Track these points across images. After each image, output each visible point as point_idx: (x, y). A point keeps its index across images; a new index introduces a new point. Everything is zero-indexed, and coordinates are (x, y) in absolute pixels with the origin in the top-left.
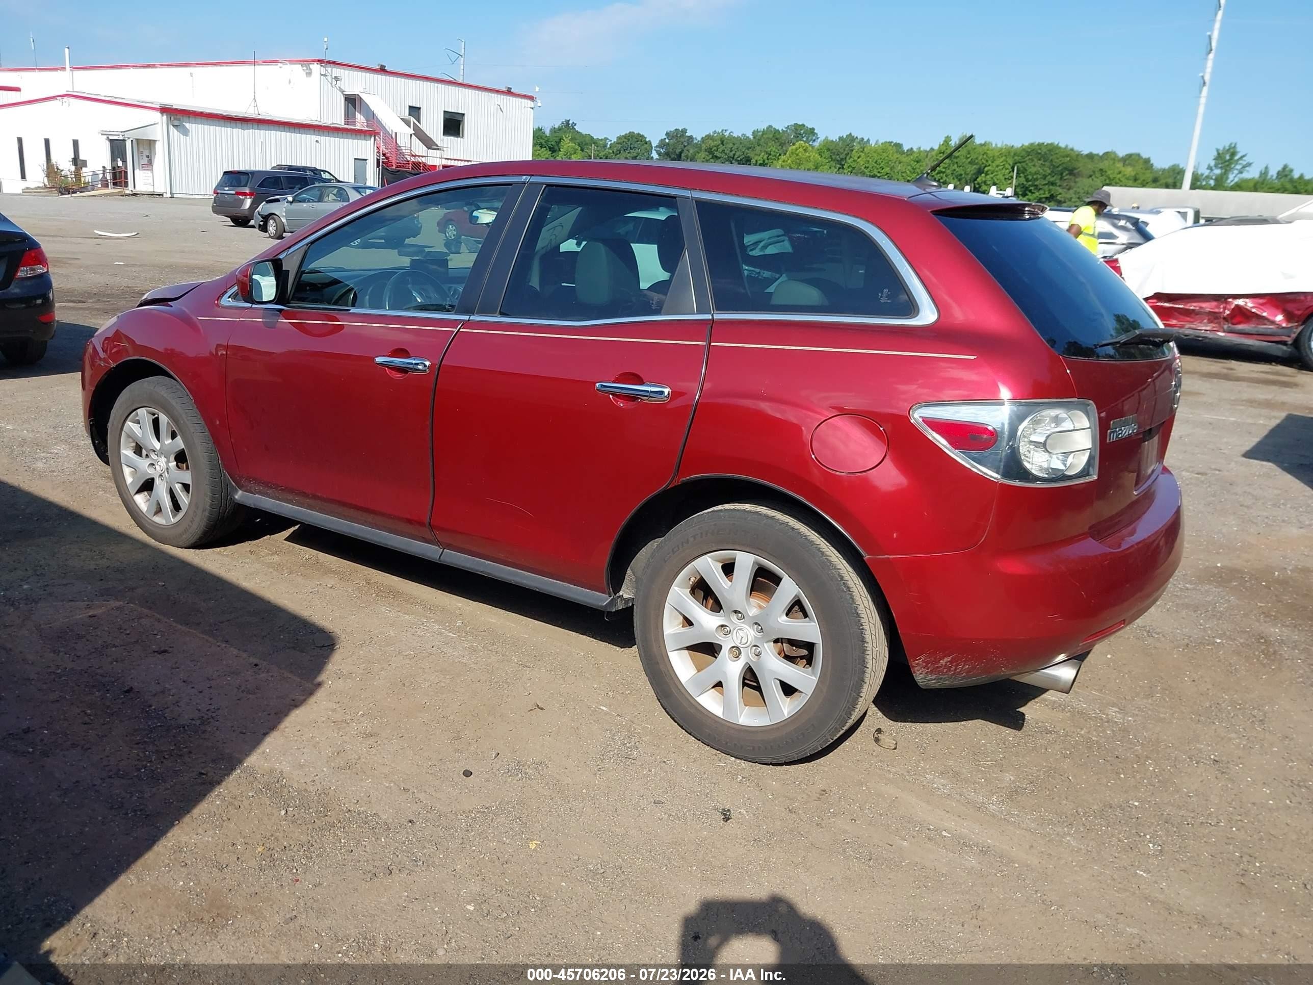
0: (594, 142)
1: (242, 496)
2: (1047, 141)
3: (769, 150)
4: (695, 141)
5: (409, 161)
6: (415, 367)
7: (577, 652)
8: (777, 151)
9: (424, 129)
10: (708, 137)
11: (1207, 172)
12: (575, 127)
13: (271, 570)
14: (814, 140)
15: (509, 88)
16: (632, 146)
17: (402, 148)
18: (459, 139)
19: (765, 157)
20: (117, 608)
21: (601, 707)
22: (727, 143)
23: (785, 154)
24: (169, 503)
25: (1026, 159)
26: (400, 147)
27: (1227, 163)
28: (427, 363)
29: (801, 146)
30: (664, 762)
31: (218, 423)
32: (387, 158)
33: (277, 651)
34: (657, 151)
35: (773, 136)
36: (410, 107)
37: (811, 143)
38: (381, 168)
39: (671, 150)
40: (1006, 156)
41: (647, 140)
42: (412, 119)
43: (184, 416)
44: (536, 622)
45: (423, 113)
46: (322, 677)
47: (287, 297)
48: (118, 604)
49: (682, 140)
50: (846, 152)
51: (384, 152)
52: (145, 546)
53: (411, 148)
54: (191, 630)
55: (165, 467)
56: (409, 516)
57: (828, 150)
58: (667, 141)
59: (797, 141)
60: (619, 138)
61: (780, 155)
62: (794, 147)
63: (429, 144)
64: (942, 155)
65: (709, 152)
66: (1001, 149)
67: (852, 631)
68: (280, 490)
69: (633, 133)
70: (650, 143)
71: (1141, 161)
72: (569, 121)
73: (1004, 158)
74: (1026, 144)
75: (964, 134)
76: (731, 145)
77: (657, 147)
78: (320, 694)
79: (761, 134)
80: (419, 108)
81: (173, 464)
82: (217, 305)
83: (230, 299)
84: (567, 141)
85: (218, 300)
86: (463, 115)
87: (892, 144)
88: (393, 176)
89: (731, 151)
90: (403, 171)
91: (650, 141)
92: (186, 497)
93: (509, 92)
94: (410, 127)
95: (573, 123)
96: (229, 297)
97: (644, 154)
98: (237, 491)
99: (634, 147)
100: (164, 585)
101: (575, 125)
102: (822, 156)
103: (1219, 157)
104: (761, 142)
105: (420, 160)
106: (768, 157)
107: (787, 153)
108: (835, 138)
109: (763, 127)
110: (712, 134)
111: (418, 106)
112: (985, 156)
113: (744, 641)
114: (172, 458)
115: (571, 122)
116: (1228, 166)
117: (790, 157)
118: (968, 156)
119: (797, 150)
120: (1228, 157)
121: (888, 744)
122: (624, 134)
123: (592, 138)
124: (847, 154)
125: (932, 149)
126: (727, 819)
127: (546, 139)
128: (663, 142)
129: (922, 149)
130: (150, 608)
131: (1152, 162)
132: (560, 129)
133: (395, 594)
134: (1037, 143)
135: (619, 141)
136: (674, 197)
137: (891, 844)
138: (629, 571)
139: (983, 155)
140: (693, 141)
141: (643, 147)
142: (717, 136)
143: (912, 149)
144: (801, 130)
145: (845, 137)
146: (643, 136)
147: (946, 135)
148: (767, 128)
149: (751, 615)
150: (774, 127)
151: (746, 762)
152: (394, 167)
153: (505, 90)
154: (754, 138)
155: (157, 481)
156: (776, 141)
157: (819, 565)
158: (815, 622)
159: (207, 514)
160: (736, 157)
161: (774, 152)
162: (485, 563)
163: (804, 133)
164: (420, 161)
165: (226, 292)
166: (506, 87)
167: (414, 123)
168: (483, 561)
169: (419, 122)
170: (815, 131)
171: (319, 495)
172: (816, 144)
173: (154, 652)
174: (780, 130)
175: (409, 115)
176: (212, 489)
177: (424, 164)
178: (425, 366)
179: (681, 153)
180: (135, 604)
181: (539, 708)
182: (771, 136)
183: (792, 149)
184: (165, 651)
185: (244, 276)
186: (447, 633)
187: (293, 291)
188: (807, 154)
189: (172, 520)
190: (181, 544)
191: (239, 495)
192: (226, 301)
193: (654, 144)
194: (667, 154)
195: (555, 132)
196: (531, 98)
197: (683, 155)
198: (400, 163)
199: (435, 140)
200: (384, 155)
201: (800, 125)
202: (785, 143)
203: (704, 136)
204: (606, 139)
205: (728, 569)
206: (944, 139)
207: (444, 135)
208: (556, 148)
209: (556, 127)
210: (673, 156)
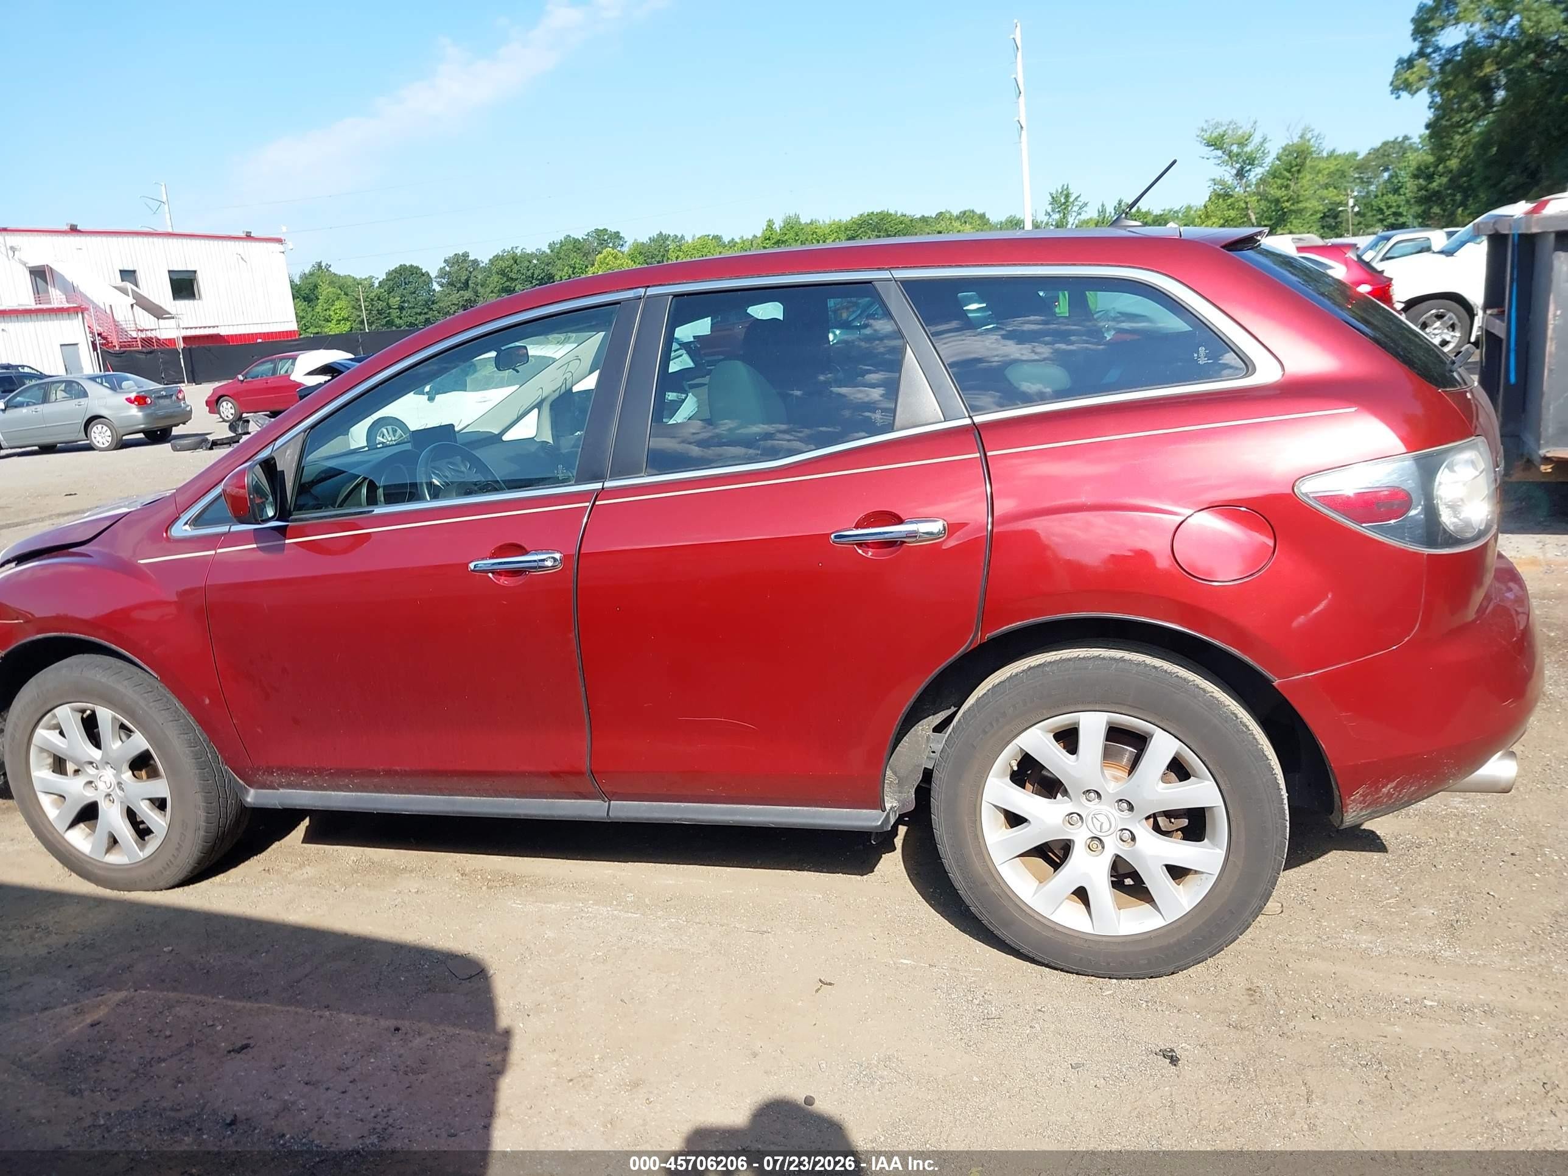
0: (358, 283)
1: (256, 796)
2: (877, 210)
3: (573, 262)
4: (481, 265)
5: (136, 338)
6: (541, 564)
7: (812, 895)
8: (582, 262)
9: (146, 295)
10: (497, 257)
11: (1045, 219)
12: (330, 269)
13: (315, 889)
14: (622, 245)
15: (247, 232)
16: (407, 281)
17: (121, 323)
18: (196, 301)
19: (570, 272)
20: (125, 1002)
21: (902, 961)
22: (521, 262)
23: (593, 265)
24: (129, 831)
25: (860, 232)
26: (118, 322)
27: (1063, 207)
28: (558, 556)
29: (609, 254)
30: (1039, 1010)
31: (207, 701)
32: (105, 338)
33: (412, 1001)
34: (438, 283)
35: (574, 247)
36: (121, 271)
37: (619, 249)
38: (99, 351)
39: (454, 279)
40: (836, 232)
41: (424, 271)
42: (129, 286)
43: (142, 703)
44: (728, 869)
45: (141, 276)
46: (504, 1022)
47: (288, 507)
48: (122, 995)
49: (466, 265)
50: (661, 253)
51: (99, 332)
52: (100, 901)
53: (135, 321)
54: (261, 1005)
55: (114, 782)
56: (555, 768)
57: (640, 253)
58: (447, 269)
59: (602, 249)
60: (389, 274)
61: (587, 267)
62: (600, 256)
63: (158, 313)
64: (767, 241)
65: (501, 274)
66: (830, 226)
67: (1264, 780)
68: (327, 775)
69: (405, 265)
70: (428, 275)
71: (976, 217)
72: (321, 262)
73: (835, 234)
74: (856, 216)
75: (787, 215)
76: (527, 264)
77: (435, 278)
78: (519, 1047)
79: (558, 246)
80: (134, 272)
81: (127, 775)
82: (168, 539)
83: (187, 527)
84: (325, 286)
85: (166, 532)
86: (195, 272)
87: (711, 238)
88: (118, 359)
89: (528, 270)
90: (131, 351)
91: (427, 272)
92: (163, 818)
93: (249, 237)
94: (128, 295)
95: (327, 264)
96: (186, 523)
97: (423, 287)
98: (247, 792)
99: (409, 282)
100: (172, 950)
101: (330, 266)
102: (635, 262)
103: (1054, 200)
104: (562, 255)
105: (149, 334)
106: (573, 271)
107: (596, 263)
108: (644, 239)
109: (559, 237)
110: (501, 254)
111: (131, 269)
112: (815, 236)
113: (1106, 826)
114: (126, 767)
115: (323, 264)
116: (1065, 208)
117: (600, 267)
118: (797, 238)
119: (605, 258)
120: (1063, 201)
121: (1273, 909)
122: (393, 268)
123: (354, 279)
124: (663, 256)
125: (755, 236)
126: (1174, 1061)
127: (297, 288)
128: (443, 270)
129: (745, 238)
130: (175, 989)
131: (987, 216)
132: (311, 274)
133: (515, 880)
134: (866, 214)
135: (389, 277)
136: (869, 282)
137: (1384, 1035)
138: (889, 773)
139: (813, 234)
140: (478, 265)
141: (420, 280)
142: (507, 255)
143: (733, 239)
144: (605, 235)
145: (655, 236)
146: (417, 268)
147: (768, 219)
148: (565, 239)
149: (1110, 791)
150: (572, 236)
151: (1133, 981)
152: (117, 348)
153: (243, 235)
154: (552, 251)
155: (103, 806)
156: (579, 251)
157: (1205, 707)
158: (1210, 781)
159: (202, 833)
160: (535, 276)
161: (579, 264)
162: (680, 806)
163: (608, 238)
164: (152, 336)
165: (177, 518)
166: (243, 232)
167: (132, 290)
168: (676, 804)
169: (137, 286)
170: (621, 235)
171: (398, 768)
172: (626, 249)
173: (229, 1052)
174: (580, 239)
175: (122, 280)
176: (205, 796)
177: (158, 340)
178: (555, 560)
179: (467, 281)
180: (148, 988)
181: (826, 984)
182: (571, 247)
183: (600, 259)
184: (245, 1047)
185: (239, 488)
186: (623, 915)
187: (294, 498)
188: (618, 262)
189: (141, 854)
190: (162, 884)
191: (252, 797)
192: (182, 529)
193: (433, 274)
194: (451, 284)
195: (306, 278)
196: (279, 241)
197: (470, 282)
198: (125, 342)
199: (164, 306)
200: (99, 335)
201: (601, 230)
202: (589, 253)
203: (491, 257)
204: (371, 277)
205: (1068, 738)
206: (766, 223)
207: (174, 299)
208: (312, 296)
209: (307, 272)
210: (458, 285)
